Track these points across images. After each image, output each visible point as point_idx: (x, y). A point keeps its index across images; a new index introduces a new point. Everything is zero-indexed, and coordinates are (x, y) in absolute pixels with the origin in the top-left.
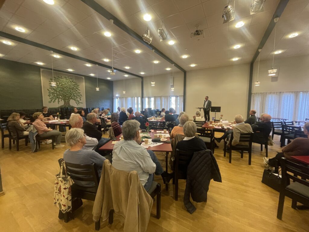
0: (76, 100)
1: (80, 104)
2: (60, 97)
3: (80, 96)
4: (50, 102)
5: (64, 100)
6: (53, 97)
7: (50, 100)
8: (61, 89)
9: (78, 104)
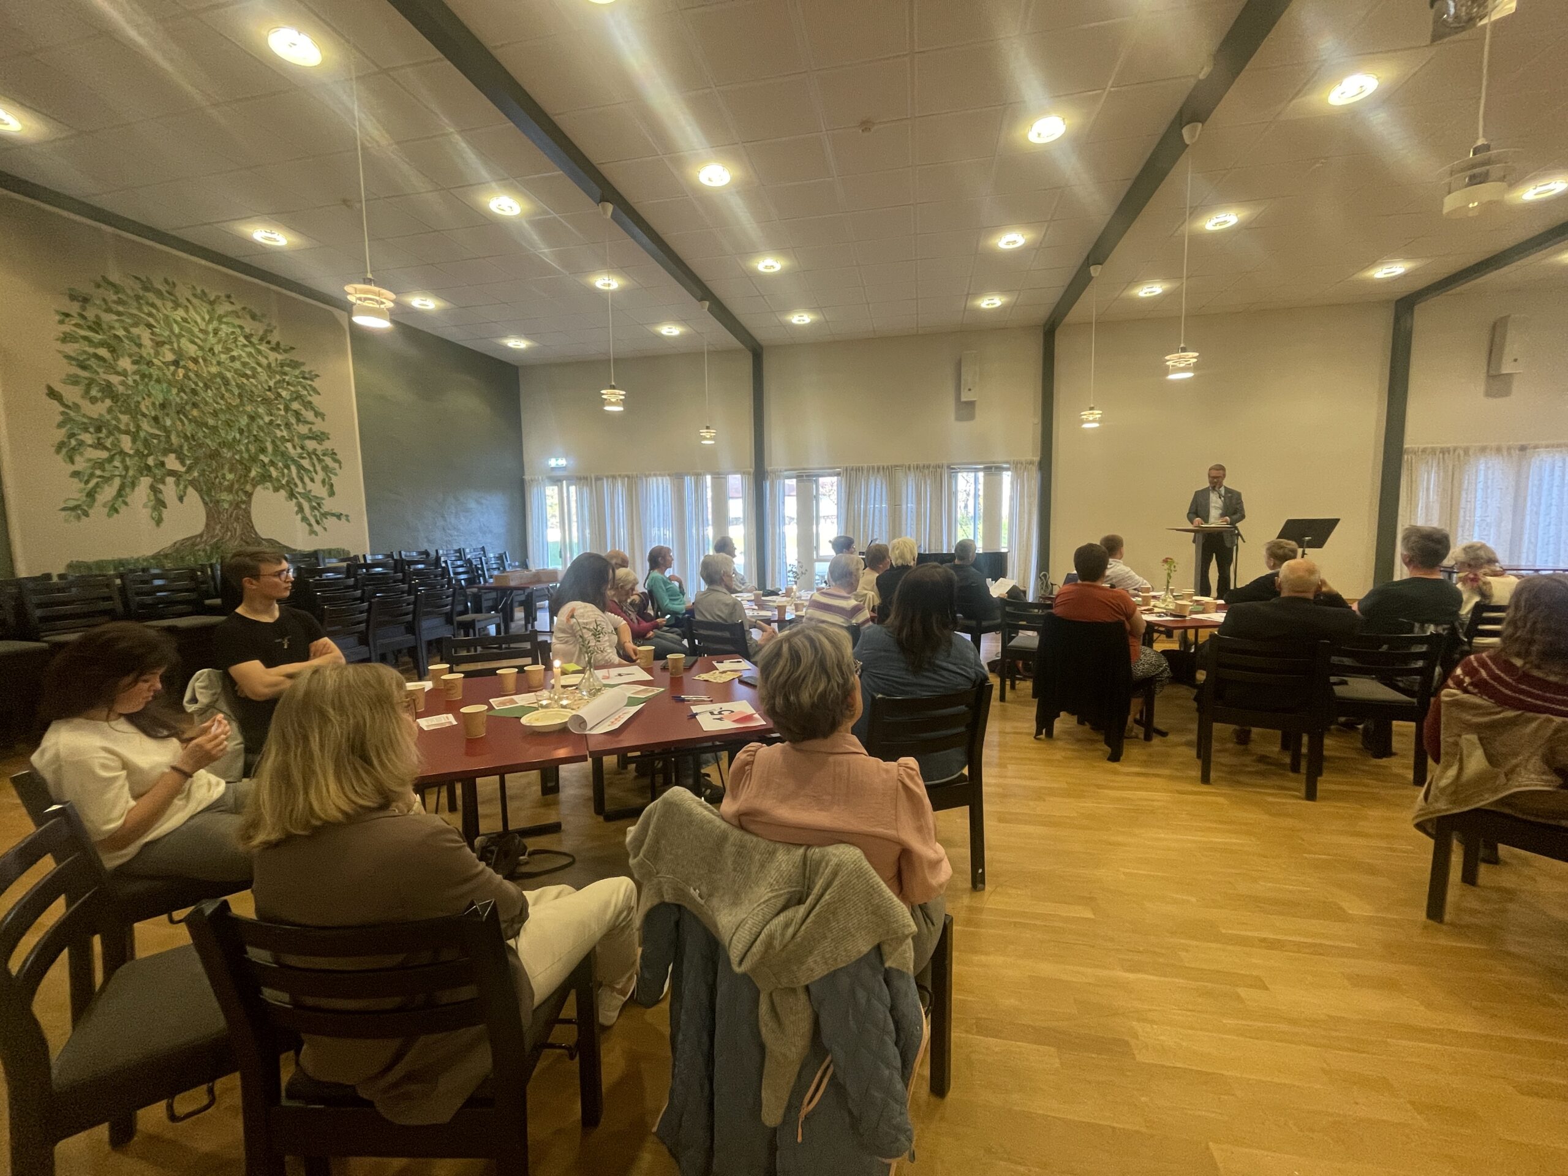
0: (300, 489)
1: (330, 522)
2: (172, 462)
3: (328, 461)
4: (78, 511)
5: (207, 490)
6: (100, 464)
7: (75, 491)
8: (175, 397)
9: (316, 527)
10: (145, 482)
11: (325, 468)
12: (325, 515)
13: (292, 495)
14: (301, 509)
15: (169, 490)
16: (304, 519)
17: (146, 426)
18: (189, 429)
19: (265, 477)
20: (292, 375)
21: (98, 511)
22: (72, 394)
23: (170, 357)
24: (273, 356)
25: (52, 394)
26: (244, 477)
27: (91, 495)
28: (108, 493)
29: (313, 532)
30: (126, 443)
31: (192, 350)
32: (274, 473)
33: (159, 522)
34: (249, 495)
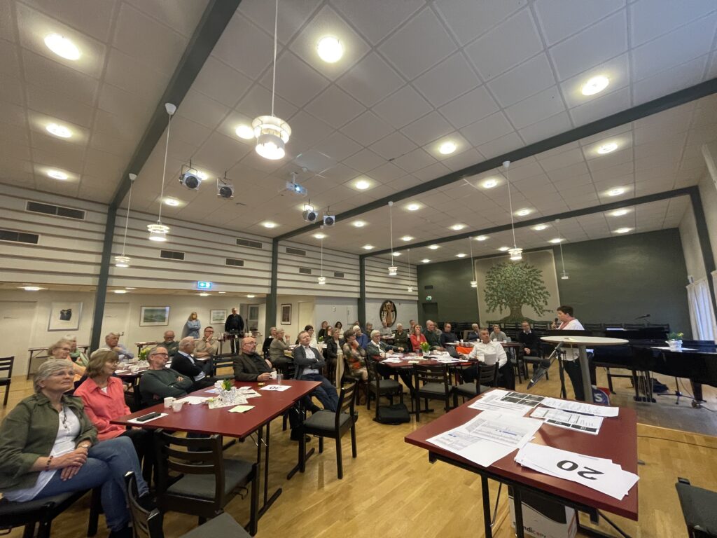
0: (536, 304)
1: (546, 313)
2: (504, 301)
3: (545, 295)
4: (488, 311)
5: (511, 306)
6: (491, 302)
7: (487, 308)
8: (504, 287)
9: (541, 315)
10: (499, 305)
11: (544, 297)
12: (544, 311)
13: (533, 305)
14: (536, 309)
15: (503, 306)
16: (537, 312)
17: (499, 294)
18: (507, 293)
19: (525, 302)
20: (533, 273)
21: (491, 311)
22: (487, 290)
23: (503, 278)
24: (527, 270)
25: (485, 291)
26: (520, 303)
27: (490, 308)
28: (493, 307)
29: (540, 316)
30: (496, 298)
31: (508, 275)
32: (528, 300)
33: (501, 313)
34: (521, 307)
